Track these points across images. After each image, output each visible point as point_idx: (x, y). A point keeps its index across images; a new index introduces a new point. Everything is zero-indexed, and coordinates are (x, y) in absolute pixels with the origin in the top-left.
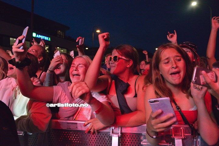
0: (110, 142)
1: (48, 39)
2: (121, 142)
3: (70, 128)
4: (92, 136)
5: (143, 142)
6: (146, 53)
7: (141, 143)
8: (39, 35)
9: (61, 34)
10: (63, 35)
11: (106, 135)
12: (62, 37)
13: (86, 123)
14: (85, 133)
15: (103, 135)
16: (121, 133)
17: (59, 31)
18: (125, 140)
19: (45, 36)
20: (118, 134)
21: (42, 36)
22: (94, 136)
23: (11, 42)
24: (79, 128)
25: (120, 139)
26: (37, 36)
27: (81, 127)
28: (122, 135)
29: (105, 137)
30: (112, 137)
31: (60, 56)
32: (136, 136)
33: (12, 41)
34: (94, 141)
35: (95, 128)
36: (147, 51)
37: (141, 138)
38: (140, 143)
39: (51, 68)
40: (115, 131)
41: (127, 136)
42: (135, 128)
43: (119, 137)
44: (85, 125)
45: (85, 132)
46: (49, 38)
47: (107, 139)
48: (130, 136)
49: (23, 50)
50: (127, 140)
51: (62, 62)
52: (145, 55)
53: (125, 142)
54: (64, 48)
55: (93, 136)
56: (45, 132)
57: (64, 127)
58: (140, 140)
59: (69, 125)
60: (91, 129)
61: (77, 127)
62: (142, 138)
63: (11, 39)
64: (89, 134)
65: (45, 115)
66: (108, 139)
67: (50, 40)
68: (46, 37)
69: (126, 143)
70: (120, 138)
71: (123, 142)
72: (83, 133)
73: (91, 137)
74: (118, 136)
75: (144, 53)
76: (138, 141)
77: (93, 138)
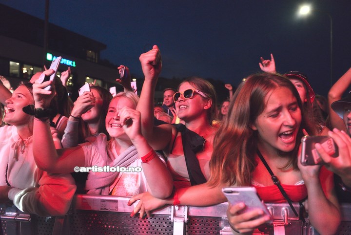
0: (170, 230)
1: (72, 64)
2: (187, 231)
3: (105, 209)
4: (141, 221)
5: (224, 231)
6: (230, 88)
7: (221, 233)
9: (93, 56)
11: (164, 219)
12: (94, 61)
13: (132, 200)
14: (131, 217)
15: (159, 219)
16: (189, 216)
17: (90, 51)
18: (194, 228)
19: (67, 59)
20: (183, 217)
22: (145, 222)
23: (11, 68)
24: (121, 209)
25: (186, 226)
27: (124, 207)
28: (189, 220)
29: (162, 223)
30: (173, 222)
31: (91, 93)
32: (211, 221)
33: (13, 66)
34: (145, 229)
35: (146, 208)
36: (231, 85)
37: (220, 225)
38: (219, 233)
39: (75, 114)
40: (178, 213)
41: (198, 221)
42: (210, 207)
43: (185, 223)
44: (130, 204)
45: (131, 215)
46: (74, 63)
47: (166, 225)
48: (202, 221)
49: (50, 92)
50: (198, 228)
51: (93, 103)
52: (228, 90)
53: (194, 230)
54: (97, 79)
55: (143, 221)
56: (66, 216)
57: (97, 208)
58: (219, 228)
59: (104, 203)
60: (140, 209)
61: (117, 207)
62: (222, 224)
63: (11, 63)
64: (137, 218)
65: (65, 187)
66: (168, 227)
67: (74, 65)
68: (68, 61)
69: (196, 232)
70: (187, 224)
71: (192, 232)
72: (127, 217)
73: (140, 223)
74: (184, 221)
75: (227, 87)
76: (216, 229)
77: (143, 225)
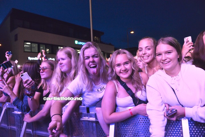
8: (81, 42)
9: (97, 39)
10: (99, 40)
17: (95, 37)
21: (82, 43)
26: (79, 43)
